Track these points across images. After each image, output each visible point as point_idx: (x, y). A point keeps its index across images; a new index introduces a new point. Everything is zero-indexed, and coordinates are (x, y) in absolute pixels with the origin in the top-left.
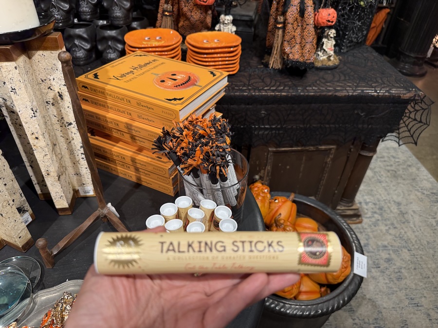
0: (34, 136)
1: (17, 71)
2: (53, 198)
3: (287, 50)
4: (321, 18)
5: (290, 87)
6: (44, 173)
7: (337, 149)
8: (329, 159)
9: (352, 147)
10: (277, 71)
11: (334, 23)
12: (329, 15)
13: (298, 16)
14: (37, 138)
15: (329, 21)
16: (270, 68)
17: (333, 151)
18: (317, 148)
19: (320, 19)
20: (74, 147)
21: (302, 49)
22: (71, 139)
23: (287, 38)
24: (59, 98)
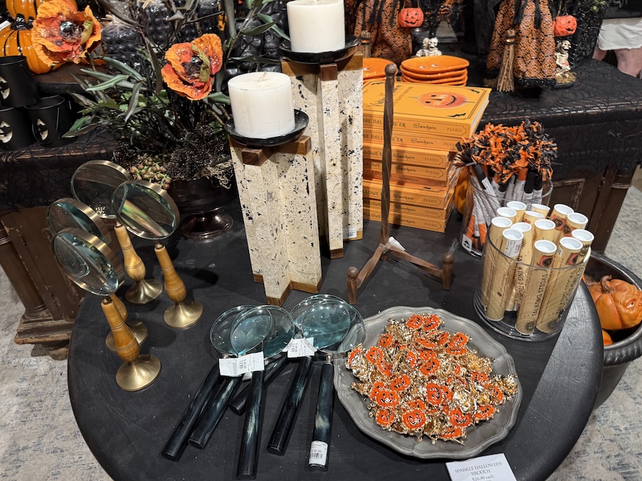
0: (332, 163)
1: (337, 90)
2: (330, 237)
3: (522, 67)
4: (560, 27)
5: (532, 110)
6: (330, 206)
7: (586, 183)
8: (577, 197)
9: (603, 178)
10: (507, 94)
11: (574, 31)
12: (569, 22)
13: (532, 27)
14: (334, 165)
15: (569, 30)
16: (500, 91)
17: (581, 186)
18: (563, 183)
19: (558, 29)
20: (349, 179)
21: (541, 65)
22: (349, 169)
23: (521, 53)
24: (348, 122)
